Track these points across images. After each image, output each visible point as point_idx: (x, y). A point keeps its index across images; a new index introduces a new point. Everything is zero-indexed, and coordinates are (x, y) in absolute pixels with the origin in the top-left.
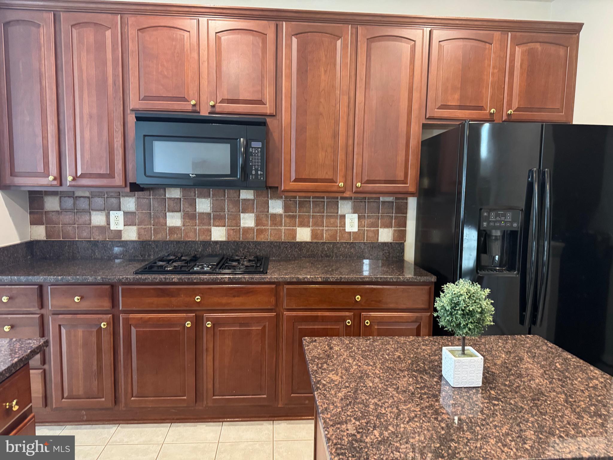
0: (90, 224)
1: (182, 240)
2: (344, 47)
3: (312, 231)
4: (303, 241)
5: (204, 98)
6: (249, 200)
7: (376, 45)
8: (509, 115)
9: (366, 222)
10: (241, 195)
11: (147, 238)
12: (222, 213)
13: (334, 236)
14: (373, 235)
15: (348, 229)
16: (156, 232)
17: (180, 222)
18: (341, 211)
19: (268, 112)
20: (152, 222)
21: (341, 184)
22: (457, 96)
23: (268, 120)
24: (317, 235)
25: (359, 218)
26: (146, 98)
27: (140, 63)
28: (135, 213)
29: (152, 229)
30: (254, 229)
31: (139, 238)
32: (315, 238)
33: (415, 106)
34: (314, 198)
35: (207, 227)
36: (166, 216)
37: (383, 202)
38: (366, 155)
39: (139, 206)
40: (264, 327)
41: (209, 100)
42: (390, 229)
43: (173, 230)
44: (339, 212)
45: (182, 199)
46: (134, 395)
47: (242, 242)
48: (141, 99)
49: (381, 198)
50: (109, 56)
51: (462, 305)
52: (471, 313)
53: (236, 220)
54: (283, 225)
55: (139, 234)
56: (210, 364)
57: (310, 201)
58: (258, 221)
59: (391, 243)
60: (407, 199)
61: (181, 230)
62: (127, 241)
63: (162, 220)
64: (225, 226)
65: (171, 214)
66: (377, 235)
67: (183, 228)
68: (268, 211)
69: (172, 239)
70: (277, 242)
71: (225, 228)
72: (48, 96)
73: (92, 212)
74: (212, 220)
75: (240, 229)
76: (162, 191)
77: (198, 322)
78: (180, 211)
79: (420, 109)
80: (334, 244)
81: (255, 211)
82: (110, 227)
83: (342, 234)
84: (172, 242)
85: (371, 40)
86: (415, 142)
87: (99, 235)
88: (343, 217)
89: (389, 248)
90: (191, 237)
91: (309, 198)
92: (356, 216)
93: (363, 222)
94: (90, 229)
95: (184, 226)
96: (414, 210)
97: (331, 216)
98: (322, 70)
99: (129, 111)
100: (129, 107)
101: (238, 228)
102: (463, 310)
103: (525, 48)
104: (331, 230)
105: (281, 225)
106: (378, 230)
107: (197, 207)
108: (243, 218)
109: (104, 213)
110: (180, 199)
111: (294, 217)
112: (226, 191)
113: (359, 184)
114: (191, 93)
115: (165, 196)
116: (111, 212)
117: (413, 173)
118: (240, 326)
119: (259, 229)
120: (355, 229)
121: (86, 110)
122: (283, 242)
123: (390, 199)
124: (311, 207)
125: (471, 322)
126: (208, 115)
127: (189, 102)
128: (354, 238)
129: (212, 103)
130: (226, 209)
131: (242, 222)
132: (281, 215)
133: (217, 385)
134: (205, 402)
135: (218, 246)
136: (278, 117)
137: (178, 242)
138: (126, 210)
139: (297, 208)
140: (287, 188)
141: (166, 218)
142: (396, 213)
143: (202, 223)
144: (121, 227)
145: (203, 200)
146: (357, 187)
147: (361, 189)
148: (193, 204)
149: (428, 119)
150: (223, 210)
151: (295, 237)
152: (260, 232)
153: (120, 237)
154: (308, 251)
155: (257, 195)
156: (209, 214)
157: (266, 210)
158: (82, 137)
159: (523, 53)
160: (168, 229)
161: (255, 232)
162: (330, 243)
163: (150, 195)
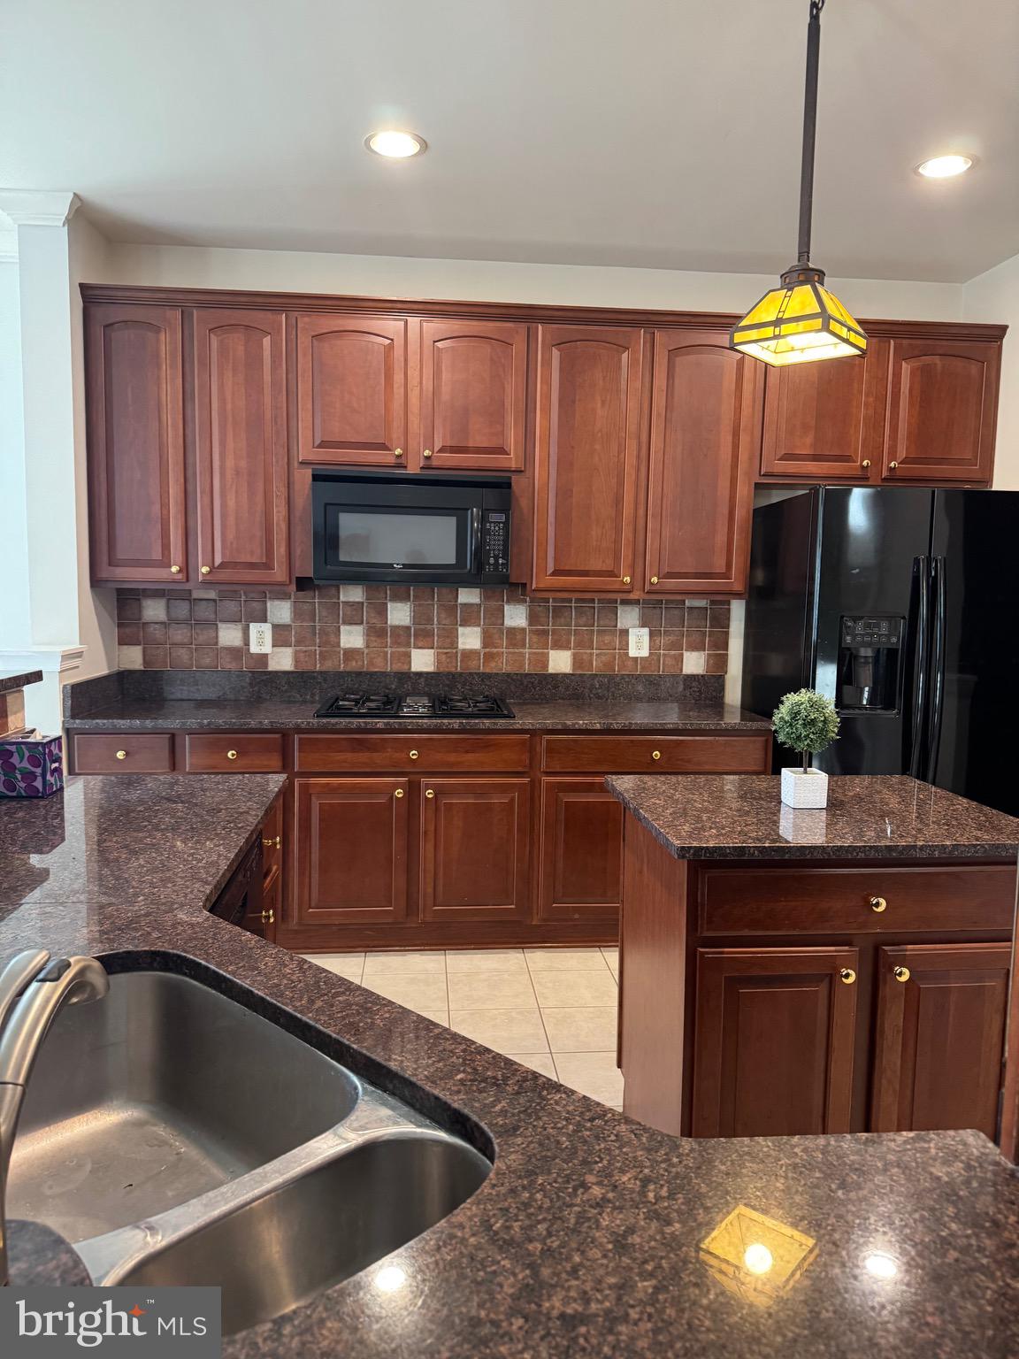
0: (216, 643)
1: (365, 670)
2: (633, 363)
3: (575, 656)
4: (559, 672)
5: (412, 444)
6: (472, 605)
7: (682, 361)
8: (891, 469)
9: (663, 640)
10: (459, 597)
11: (309, 667)
12: (429, 627)
13: (610, 665)
14: (674, 663)
15: (633, 652)
16: (323, 657)
17: (362, 642)
18: (622, 623)
19: (513, 465)
20: (318, 641)
21: (627, 579)
22: (809, 440)
23: (514, 478)
24: (582, 663)
25: (651, 635)
26: (323, 445)
27: (315, 388)
28: (290, 625)
29: (318, 652)
30: (479, 653)
31: (296, 666)
32: (580, 667)
33: (743, 456)
34: (578, 600)
35: (404, 650)
36: (339, 631)
37: (691, 608)
38: (666, 533)
39: (297, 614)
40: (512, 800)
41: (422, 448)
42: (702, 653)
43: (350, 654)
44: (619, 624)
45: (365, 604)
46: (313, 904)
47: (461, 674)
48: (315, 445)
49: (687, 602)
50: (267, 377)
51: (804, 713)
52: (813, 722)
53: (452, 638)
54: (527, 645)
55: (297, 661)
56: (430, 855)
57: (571, 607)
58: (487, 640)
59: (702, 676)
60: (729, 603)
61: (363, 653)
62: (276, 672)
63: (332, 638)
64: (433, 648)
65: (347, 627)
66: (680, 663)
67: (366, 651)
68: (503, 624)
69: (348, 669)
70: (517, 674)
71: (433, 651)
72: (170, 440)
73: (220, 625)
74: (412, 638)
75: (457, 652)
76: (333, 591)
77: (413, 790)
78: (362, 623)
79: (751, 459)
80: (611, 677)
81: (482, 623)
82: (249, 650)
83: (623, 662)
84: (349, 673)
85: (674, 353)
86: (742, 513)
87: (230, 662)
88: (625, 632)
89: (700, 683)
90: (379, 666)
91: (570, 601)
92: (646, 630)
93: (658, 641)
94: (216, 652)
95: (368, 647)
96: (740, 621)
97: (605, 631)
98: (598, 399)
99: (296, 464)
100: (296, 459)
101: (454, 651)
102: (804, 720)
103: (916, 363)
104: (605, 654)
105: (524, 646)
106: (682, 654)
107: (389, 617)
108: (463, 634)
109: (239, 626)
110: (363, 603)
111: (545, 633)
112: (436, 591)
113: (655, 580)
114: (394, 436)
115: (339, 599)
116: (251, 625)
117: (739, 562)
118: (476, 798)
119: (489, 652)
120: (645, 653)
121: (230, 463)
122: (527, 675)
123: (702, 603)
124: (573, 617)
125: (813, 733)
126: (418, 471)
127: (390, 450)
128: (642, 668)
129: (427, 453)
130: (436, 619)
131: (460, 640)
132: (523, 630)
133: (440, 889)
134: (421, 916)
135: (422, 680)
136: (528, 474)
137: (359, 674)
138: (276, 621)
139: (551, 619)
140: (542, 586)
141: (339, 635)
142: (711, 626)
143: (396, 643)
144: (267, 648)
145: (399, 605)
146: (652, 584)
147: (658, 587)
148: (382, 612)
149: (763, 475)
150: (430, 621)
151: (546, 666)
152: (489, 657)
153: (266, 665)
154: (567, 688)
155: (486, 597)
156: (408, 628)
157: (500, 622)
158: (224, 505)
159: (913, 373)
160: (342, 652)
161: (482, 657)
162: (605, 676)
163: (314, 598)
